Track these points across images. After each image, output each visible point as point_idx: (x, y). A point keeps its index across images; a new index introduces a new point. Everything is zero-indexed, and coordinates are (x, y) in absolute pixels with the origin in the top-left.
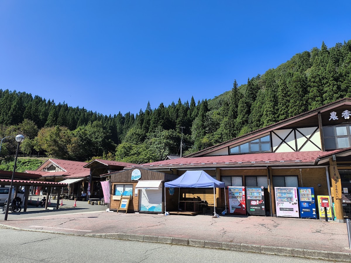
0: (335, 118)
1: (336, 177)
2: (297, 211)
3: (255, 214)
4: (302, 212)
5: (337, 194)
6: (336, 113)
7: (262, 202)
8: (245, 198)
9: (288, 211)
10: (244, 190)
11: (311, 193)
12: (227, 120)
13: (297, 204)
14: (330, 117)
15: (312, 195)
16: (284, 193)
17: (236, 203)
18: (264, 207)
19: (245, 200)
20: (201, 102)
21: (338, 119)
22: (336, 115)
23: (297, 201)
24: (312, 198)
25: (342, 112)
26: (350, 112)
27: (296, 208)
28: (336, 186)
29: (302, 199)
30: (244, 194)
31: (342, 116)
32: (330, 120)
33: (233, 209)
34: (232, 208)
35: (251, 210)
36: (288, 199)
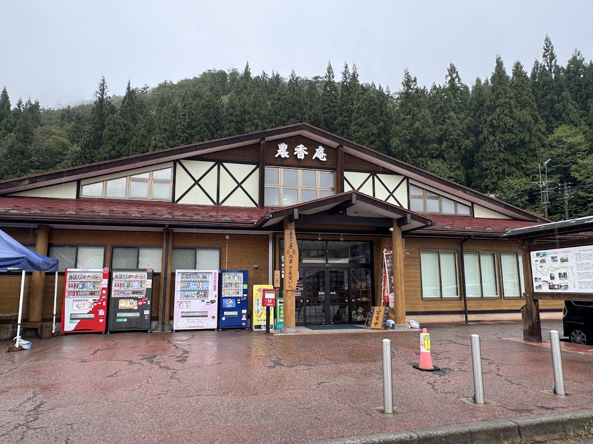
0: (284, 154)
1: (292, 250)
2: (213, 317)
3: (127, 328)
4: (224, 319)
5: (290, 282)
6: (286, 146)
7: (145, 303)
8: (106, 295)
9: (197, 318)
10: (108, 276)
11: (242, 280)
12: (79, 149)
13: (216, 304)
14: (278, 151)
15: (244, 284)
16: (194, 281)
17: (82, 308)
18: (148, 313)
19: (106, 300)
20: (24, 103)
21: (288, 156)
22: (287, 150)
23: (216, 297)
24: (244, 290)
25: (295, 147)
26: (306, 149)
27: (213, 310)
28: (291, 267)
29: (225, 294)
30: (106, 286)
31: (295, 153)
32: (276, 156)
33: (75, 321)
34: (71, 319)
35: (118, 320)
36: (200, 293)
